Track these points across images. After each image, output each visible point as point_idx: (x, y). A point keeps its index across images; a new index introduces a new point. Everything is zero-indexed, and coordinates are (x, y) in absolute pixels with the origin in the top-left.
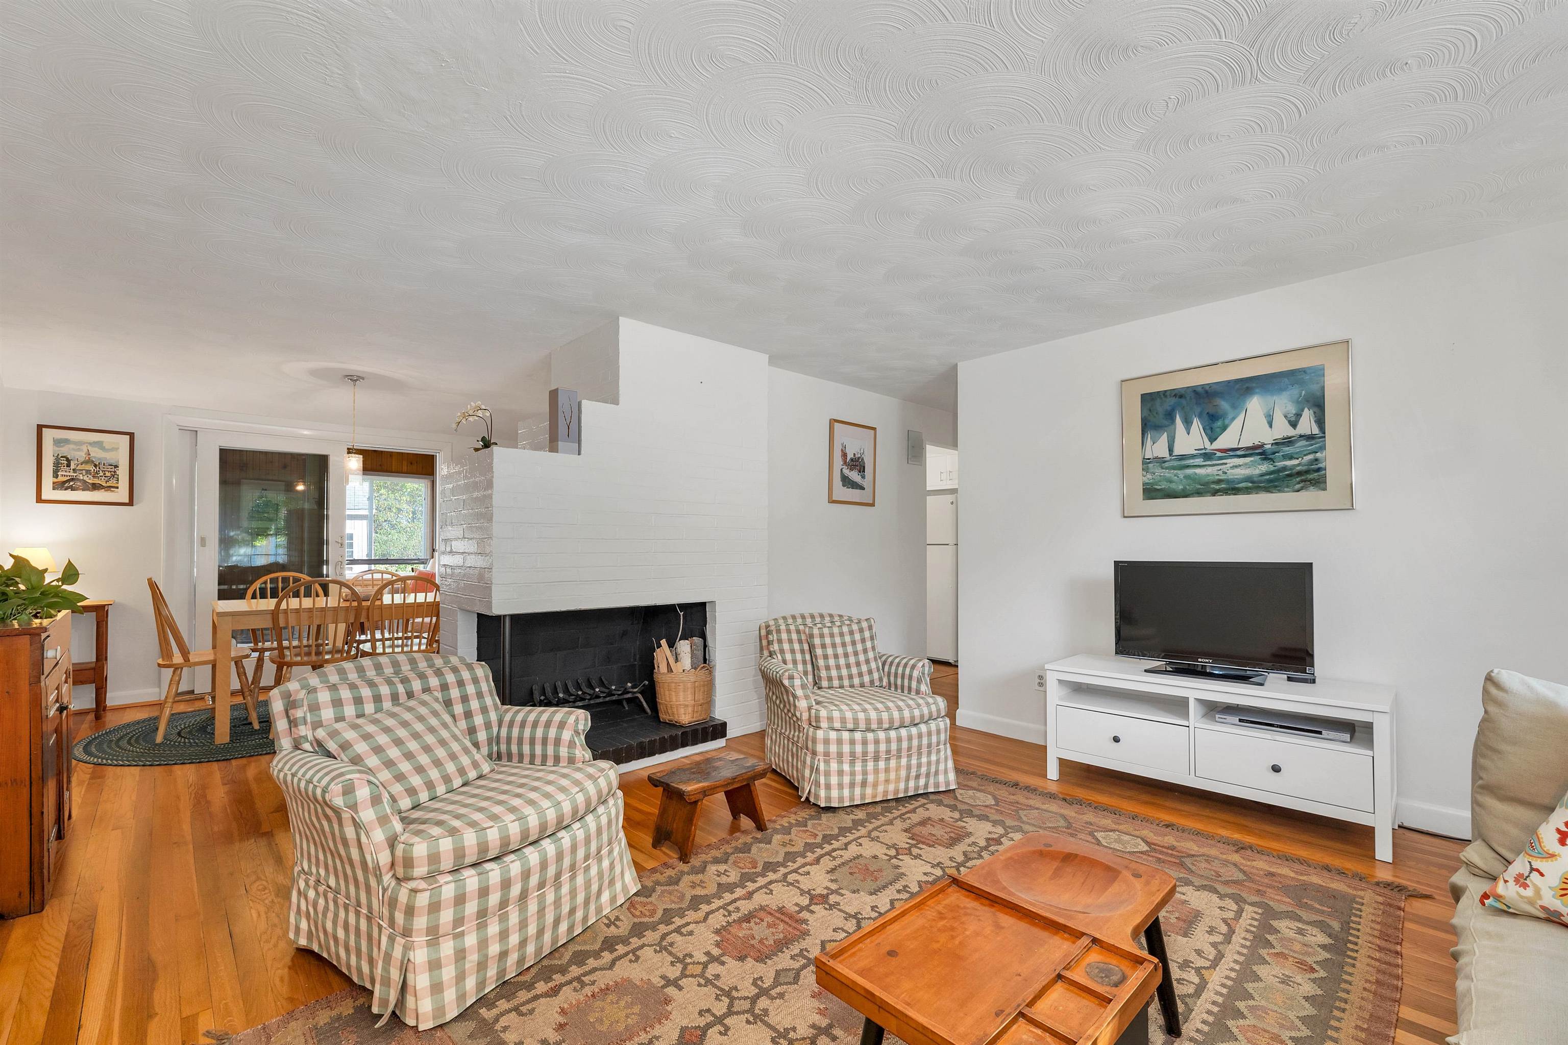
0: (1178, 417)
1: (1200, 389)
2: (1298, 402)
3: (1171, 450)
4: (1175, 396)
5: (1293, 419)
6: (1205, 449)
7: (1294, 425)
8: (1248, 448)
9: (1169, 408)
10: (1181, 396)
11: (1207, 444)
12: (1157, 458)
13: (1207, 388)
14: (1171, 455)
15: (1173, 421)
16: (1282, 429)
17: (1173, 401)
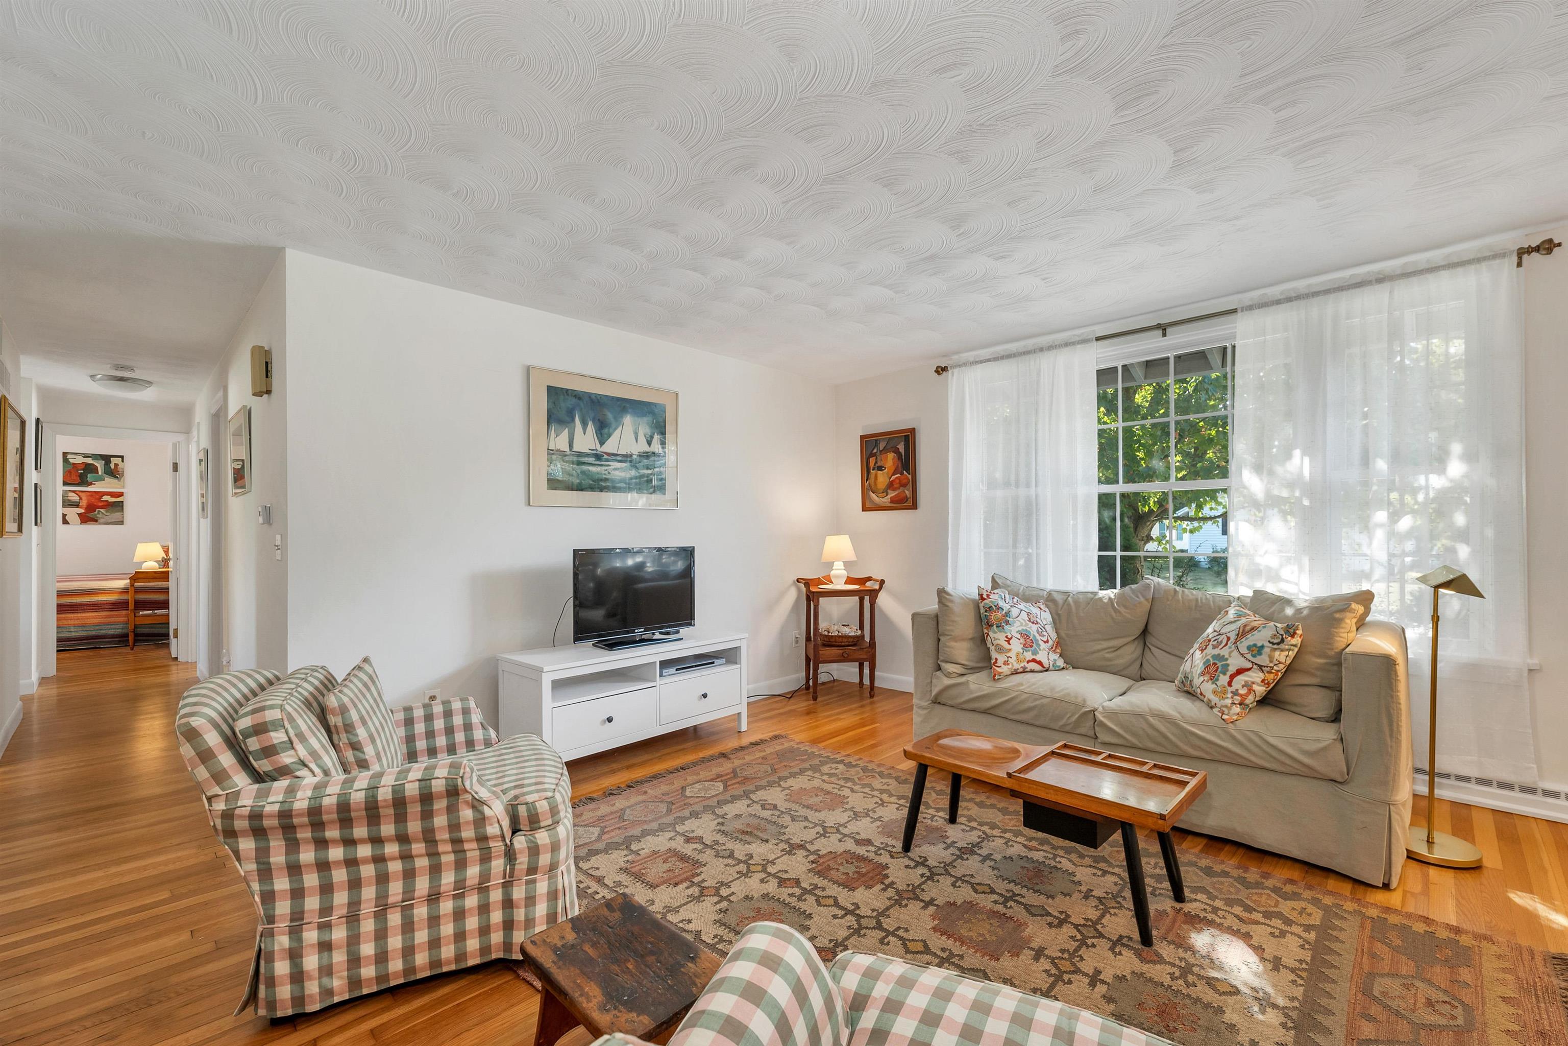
0: (577, 416)
1: (593, 397)
2: (651, 427)
3: (571, 446)
4: (575, 396)
5: (649, 439)
6: (596, 450)
7: (649, 443)
8: (623, 456)
9: (570, 407)
10: (580, 399)
11: (598, 445)
12: (558, 450)
13: (599, 397)
14: (570, 450)
15: (573, 420)
16: (643, 447)
17: (574, 400)
